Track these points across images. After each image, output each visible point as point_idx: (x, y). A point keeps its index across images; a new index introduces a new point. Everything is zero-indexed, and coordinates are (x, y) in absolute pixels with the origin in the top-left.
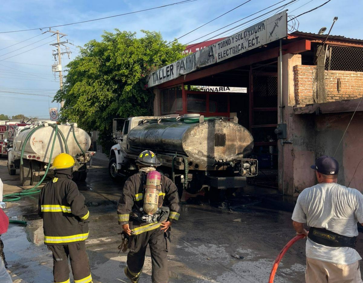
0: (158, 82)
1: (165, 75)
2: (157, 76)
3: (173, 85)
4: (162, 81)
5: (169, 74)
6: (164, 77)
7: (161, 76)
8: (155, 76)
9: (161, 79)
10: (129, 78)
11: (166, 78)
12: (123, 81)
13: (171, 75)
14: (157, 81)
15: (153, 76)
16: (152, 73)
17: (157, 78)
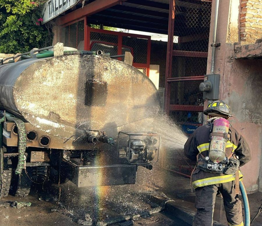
0: (54, 15)
1: (61, 3)
2: (53, 6)
3: (75, 20)
4: (59, 12)
5: (65, 1)
6: (60, 6)
7: (57, 6)
8: (51, 6)
9: (57, 9)
10: (16, 6)
11: (62, 7)
12: (8, 11)
13: (67, 3)
14: (52, 13)
15: (49, 7)
16: (47, 2)
17: (53, 8)
